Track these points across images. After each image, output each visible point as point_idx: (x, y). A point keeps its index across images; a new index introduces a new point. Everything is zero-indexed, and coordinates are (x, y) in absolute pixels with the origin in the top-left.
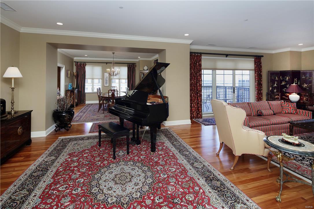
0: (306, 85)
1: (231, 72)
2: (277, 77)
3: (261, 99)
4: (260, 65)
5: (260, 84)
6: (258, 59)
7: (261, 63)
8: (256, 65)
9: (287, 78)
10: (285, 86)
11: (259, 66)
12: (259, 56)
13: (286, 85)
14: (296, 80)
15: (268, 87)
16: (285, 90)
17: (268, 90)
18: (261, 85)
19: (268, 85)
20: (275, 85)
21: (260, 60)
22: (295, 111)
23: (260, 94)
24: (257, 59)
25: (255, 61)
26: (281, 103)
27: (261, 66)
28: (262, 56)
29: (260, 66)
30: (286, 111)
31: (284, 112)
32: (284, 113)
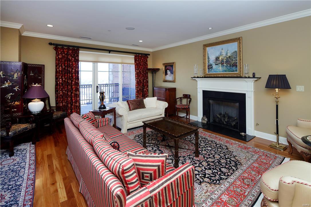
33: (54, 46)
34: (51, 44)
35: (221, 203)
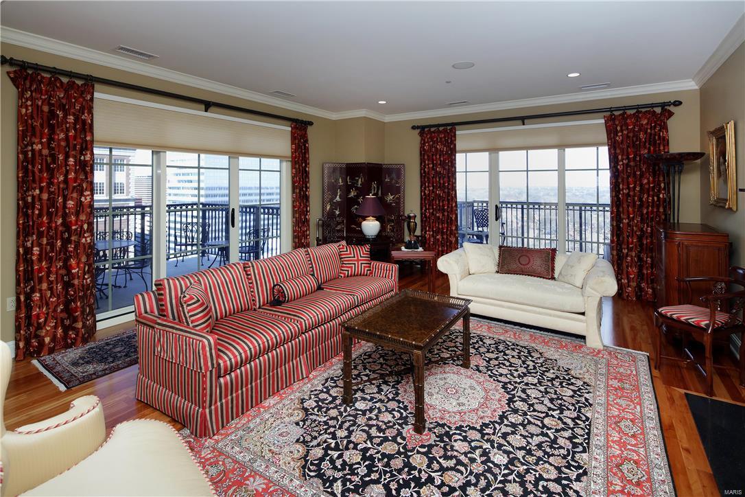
0: (391, 197)
1: (223, 160)
2: (340, 180)
3: (307, 236)
4: (305, 146)
5: (303, 197)
6: (300, 128)
7: (306, 141)
8: (295, 144)
9: (360, 182)
10: (354, 201)
11: (302, 149)
12: (302, 122)
13: (357, 196)
14: (374, 185)
15: (323, 202)
16: (356, 209)
17: (323, 210)
18: (307, 198)
19: (323, 199)
20: (338, 198)
21: (306, 133)
22: (366, 267)
23: (304, 222)
24: (297, 128)
25: (293, 134)
26: (339, 249)
27: (307, 150)
28: (311, 123)
29: (305, 149)
30: (348, 271)
31: (344, 274)
32: (345, 277)
33: (419, 130)
34: (414, 128)
35: (242, 476)
